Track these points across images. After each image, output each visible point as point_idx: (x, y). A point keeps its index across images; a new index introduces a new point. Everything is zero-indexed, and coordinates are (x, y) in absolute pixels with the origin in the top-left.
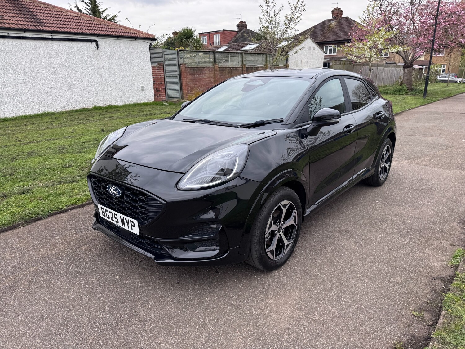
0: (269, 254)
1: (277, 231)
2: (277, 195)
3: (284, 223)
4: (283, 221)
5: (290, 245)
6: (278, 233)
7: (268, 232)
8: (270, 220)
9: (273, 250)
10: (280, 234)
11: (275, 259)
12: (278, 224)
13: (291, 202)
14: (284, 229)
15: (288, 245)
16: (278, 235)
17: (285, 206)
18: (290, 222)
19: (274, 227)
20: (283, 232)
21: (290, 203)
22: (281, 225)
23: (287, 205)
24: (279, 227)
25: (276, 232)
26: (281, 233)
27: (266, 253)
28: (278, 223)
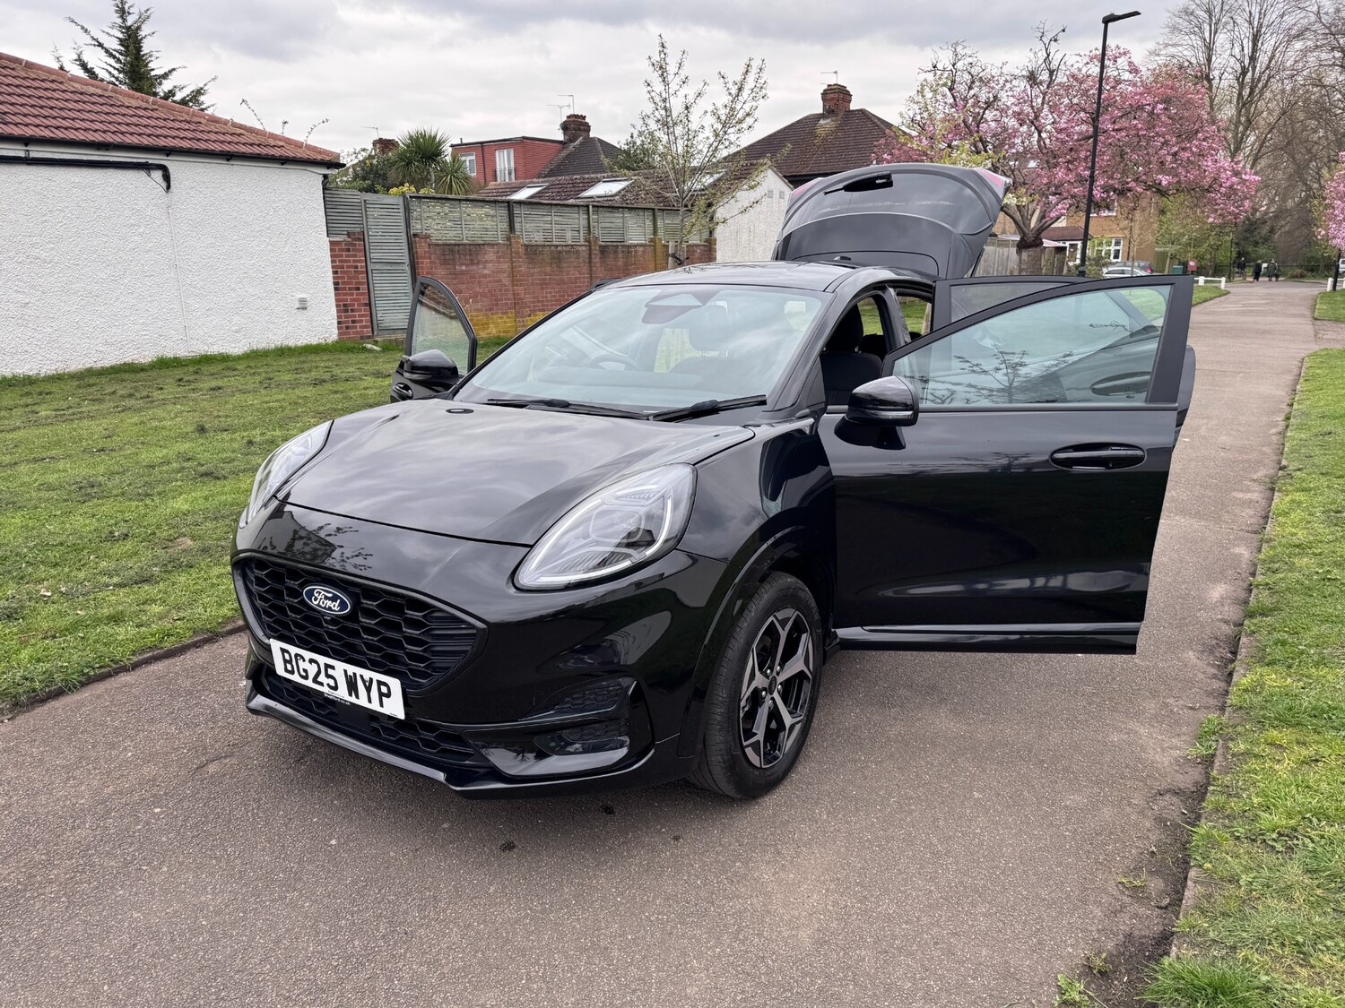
0: (749, 751)
1: (765, 689)
2: (767, 594)
3: (782, 668)
4: (779, 665)
5: (798, 727)
6: (769, 696)
7: (746, 692)
8: (752, 661)
9: (759, 741)
10: (773, 699)
11: (763, 767)
12: (769, 671)
13: (797, 612)
14: (781, 684)
15: (792, 727)
16: (768, 703)
17: (783, 623)
18: (796, 665)
19: (760, 681)
20: (778, 692)
21: (795, 614)
22: (775, 674)
23: (789, 619)
24: (770, 677)
25: (764, 693)
26: (776, 695)
27: (743, 748)
28: (769, 668)
